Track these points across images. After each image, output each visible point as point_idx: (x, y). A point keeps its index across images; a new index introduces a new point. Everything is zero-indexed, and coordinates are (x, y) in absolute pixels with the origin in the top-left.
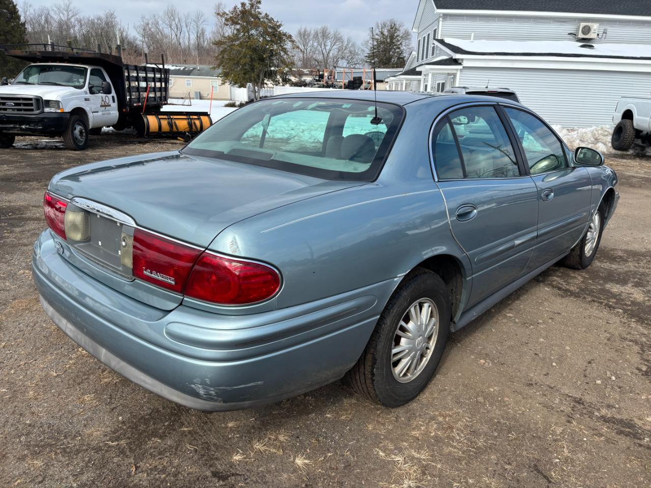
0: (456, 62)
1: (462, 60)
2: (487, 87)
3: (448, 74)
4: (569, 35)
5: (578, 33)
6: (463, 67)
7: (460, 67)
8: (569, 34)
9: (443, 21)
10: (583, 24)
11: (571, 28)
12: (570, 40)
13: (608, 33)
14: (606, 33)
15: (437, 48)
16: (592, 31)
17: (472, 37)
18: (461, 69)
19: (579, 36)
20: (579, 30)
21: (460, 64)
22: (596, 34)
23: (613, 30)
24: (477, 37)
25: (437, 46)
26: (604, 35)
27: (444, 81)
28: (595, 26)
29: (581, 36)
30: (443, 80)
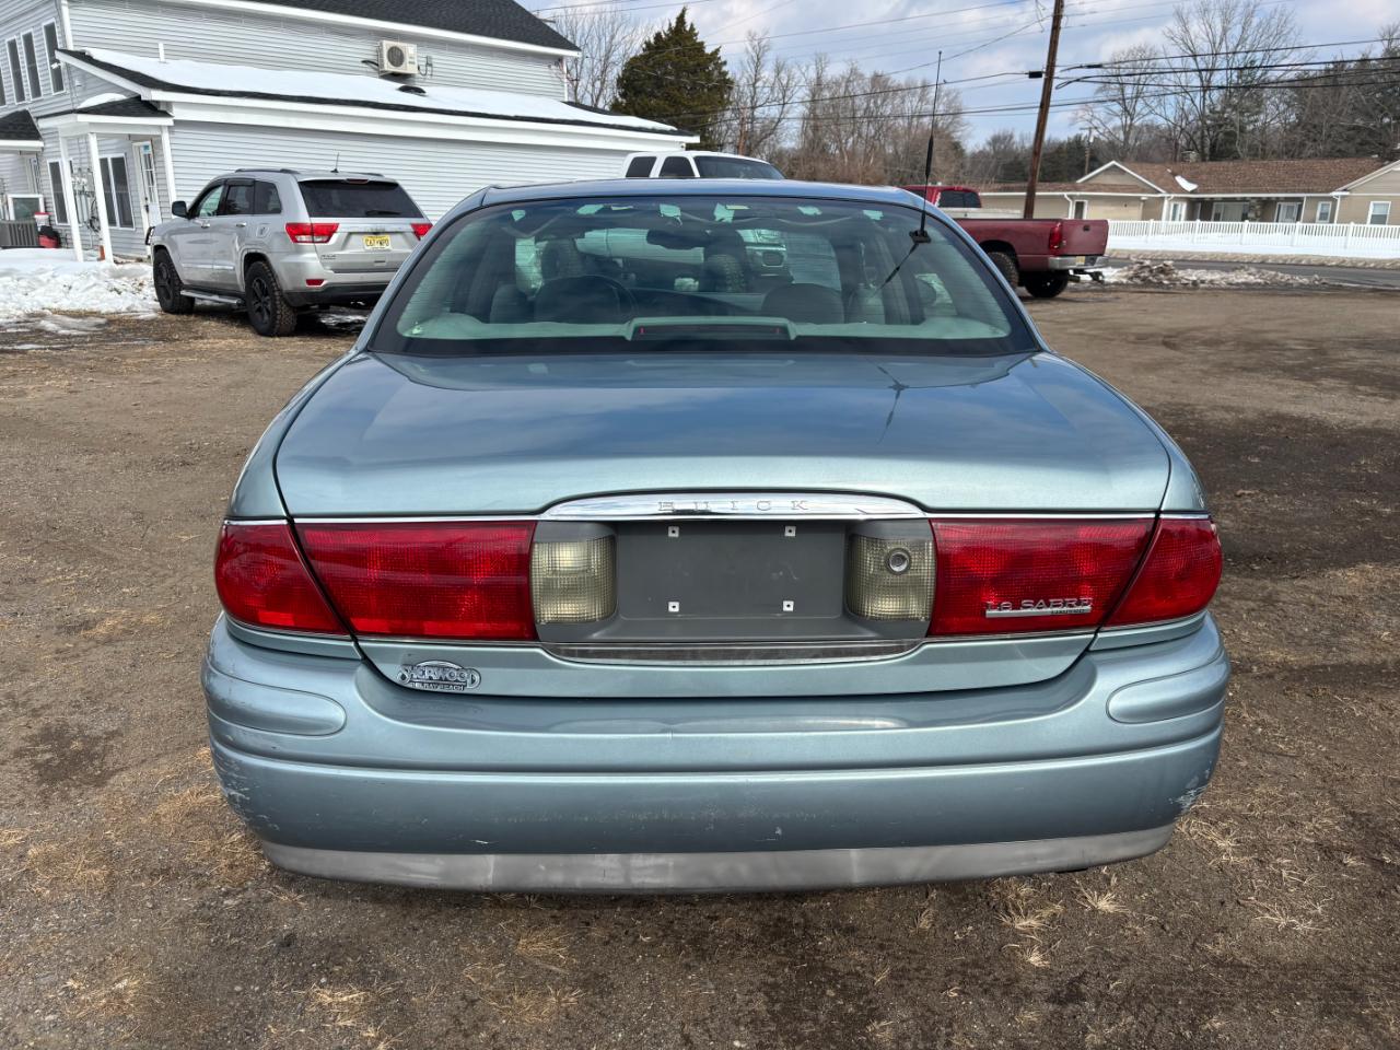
0: (152, 109)
1: (168, 104)
2: (336, 171)
3: (130, 136)
4: (364, 65)
5: (382, 61)
6: (175, 121)
7: (168, 122)
8: (364, 62)
9: (70, 7)
10: (387, 44)
11: (365, 49)
12: (368, 73)
13: (434, 65)
14: (431, 65)
15: (69, 73)
16: (407, 60)
17: (162, 52)
18: (169, 127)
19: (386, 68)
20: (381, 56)
21: (165, 114)
22: (416, 66)
23: (441, 60)
24: (174, 53)
25: (68, 66)
26: (429, 68)
27: (121, 155)
28: (410, 50)
29: (388, 67)
30: (118, 150)
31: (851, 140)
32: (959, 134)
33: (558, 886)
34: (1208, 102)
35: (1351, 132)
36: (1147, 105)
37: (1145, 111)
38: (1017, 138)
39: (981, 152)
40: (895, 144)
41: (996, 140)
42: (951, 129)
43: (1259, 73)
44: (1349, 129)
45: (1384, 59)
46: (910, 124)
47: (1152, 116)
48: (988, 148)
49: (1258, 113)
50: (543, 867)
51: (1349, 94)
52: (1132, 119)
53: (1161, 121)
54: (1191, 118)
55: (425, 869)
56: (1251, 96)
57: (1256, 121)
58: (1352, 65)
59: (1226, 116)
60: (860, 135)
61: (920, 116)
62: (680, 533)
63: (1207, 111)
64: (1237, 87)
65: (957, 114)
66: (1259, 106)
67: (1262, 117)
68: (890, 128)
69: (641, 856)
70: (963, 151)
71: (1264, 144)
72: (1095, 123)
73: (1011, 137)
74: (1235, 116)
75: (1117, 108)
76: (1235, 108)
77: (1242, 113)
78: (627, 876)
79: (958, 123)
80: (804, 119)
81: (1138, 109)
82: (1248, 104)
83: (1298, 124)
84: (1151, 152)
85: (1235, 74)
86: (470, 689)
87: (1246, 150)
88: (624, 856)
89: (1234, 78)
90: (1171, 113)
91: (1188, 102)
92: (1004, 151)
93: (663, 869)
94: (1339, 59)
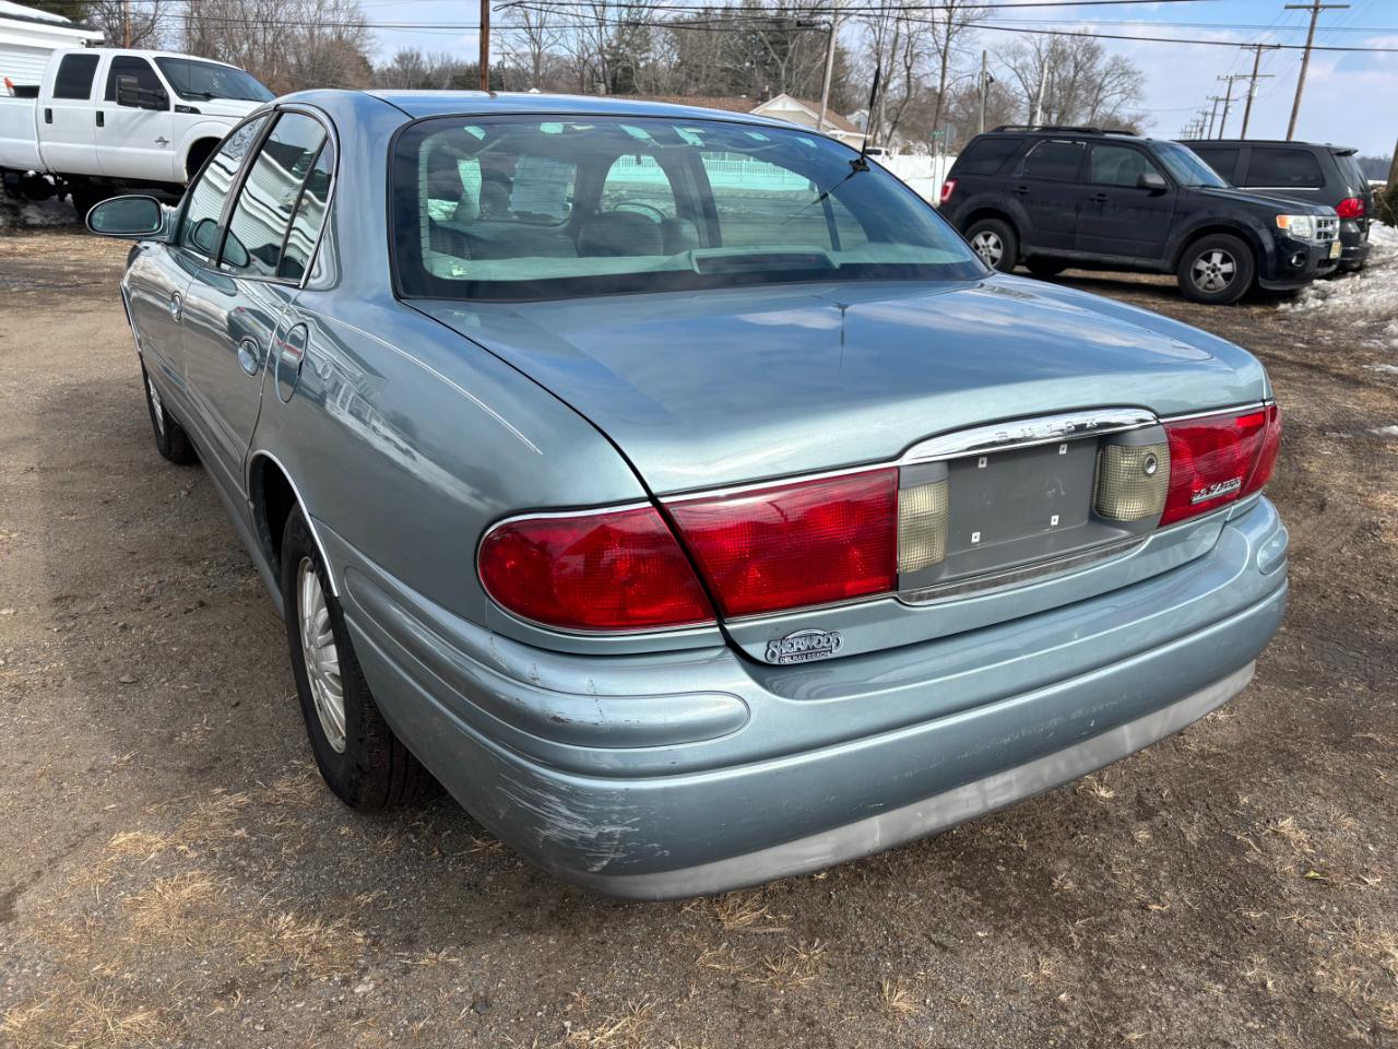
31: (245, 47)
32: (368, 48)
33: (933, 828)
34: (604, 37)
35: (723, 73)
36: (552, 36)
37: (550, 41)
38: (424, 58)
39: (389, 70)
40: (297, 54)
41: (402, 59)
42: (358, 42)
43: (646, 11)
44: (722, 70)
45: (742, 9)
46: (312, 35)
47: (557, 47)
48: (396, 66)
49: (648, 51)
50: (920, 815)
51: (718, 39)
52: (540, 48)
53: (564, 53)
54: (591, 51)
55: (816, 851)
56: (640, 34)
57: (647, 58)
58: (718, 12)
59: (621, 51)
60: (255, 42)
61: (321, 26)
62: (988, 463)
63: (605, 46)
64: (628, 24)
65: (361, 26)
66: (648, 44)
67: (652, 55)
68: (289, 36)
69: (991, 778)
70: (370, 68)
71: (655, 80)
72: (507, 49)
73: (418, 56)
74: (628, 51)
75: (524, 35)
76: (628, 44)
77: (635, 51)
78: (984, 802)
79: (363, 35)
80: (186, 18)
81: (544, 38)
82: (638, 42)
83: (681, 64)
84: (555, 81)
85: (625, 10)
86: (837, 653)
87: (642, 85)
88: (980, 783)
89: (624, 16)
90: (574, 45)
91: (587, 35)
92: (413, 70)
93: (1009, 784)
94: (707, 6)
